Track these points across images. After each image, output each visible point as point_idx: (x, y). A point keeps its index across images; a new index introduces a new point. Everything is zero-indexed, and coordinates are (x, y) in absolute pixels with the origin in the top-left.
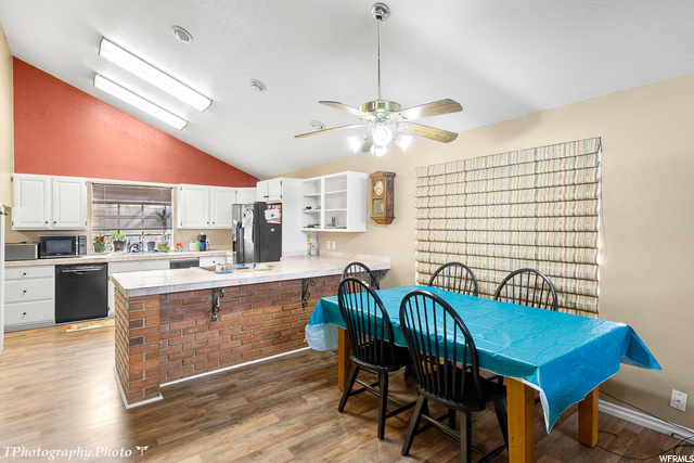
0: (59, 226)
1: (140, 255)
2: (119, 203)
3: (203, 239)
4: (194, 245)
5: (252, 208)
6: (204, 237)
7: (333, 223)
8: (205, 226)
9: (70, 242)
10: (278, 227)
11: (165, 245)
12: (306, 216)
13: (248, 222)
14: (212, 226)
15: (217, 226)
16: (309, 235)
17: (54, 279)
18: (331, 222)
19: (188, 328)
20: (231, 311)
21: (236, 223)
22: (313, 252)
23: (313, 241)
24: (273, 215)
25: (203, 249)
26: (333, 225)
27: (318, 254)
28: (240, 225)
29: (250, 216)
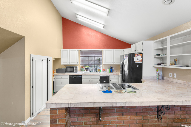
0: (71, 63)
1: (92, 73)
2: (88, 56)
3: (111, 68)
4: (108, 70)
5: (128, 56)
6: (112, 67)
7: (175, 63)
8: (112, 63)
9: (73, 68)
10: (141, 65)
11: (100, 70)
12: (156, 59)
13: (126, 63)
14: (114, 64)
15: (116, 63)
16: (157, 69)
17: (68, 79)
18: (174, 62)
19: (87, 122)
20: (110, 115)
21: (121, 62)
22: (160, 78)
23: (160, 72)
24: (138, 59)
25: (111, 71)
26: (175, 64)
27: (163, 79)
28: (123, 63)
29: (127, 60)
